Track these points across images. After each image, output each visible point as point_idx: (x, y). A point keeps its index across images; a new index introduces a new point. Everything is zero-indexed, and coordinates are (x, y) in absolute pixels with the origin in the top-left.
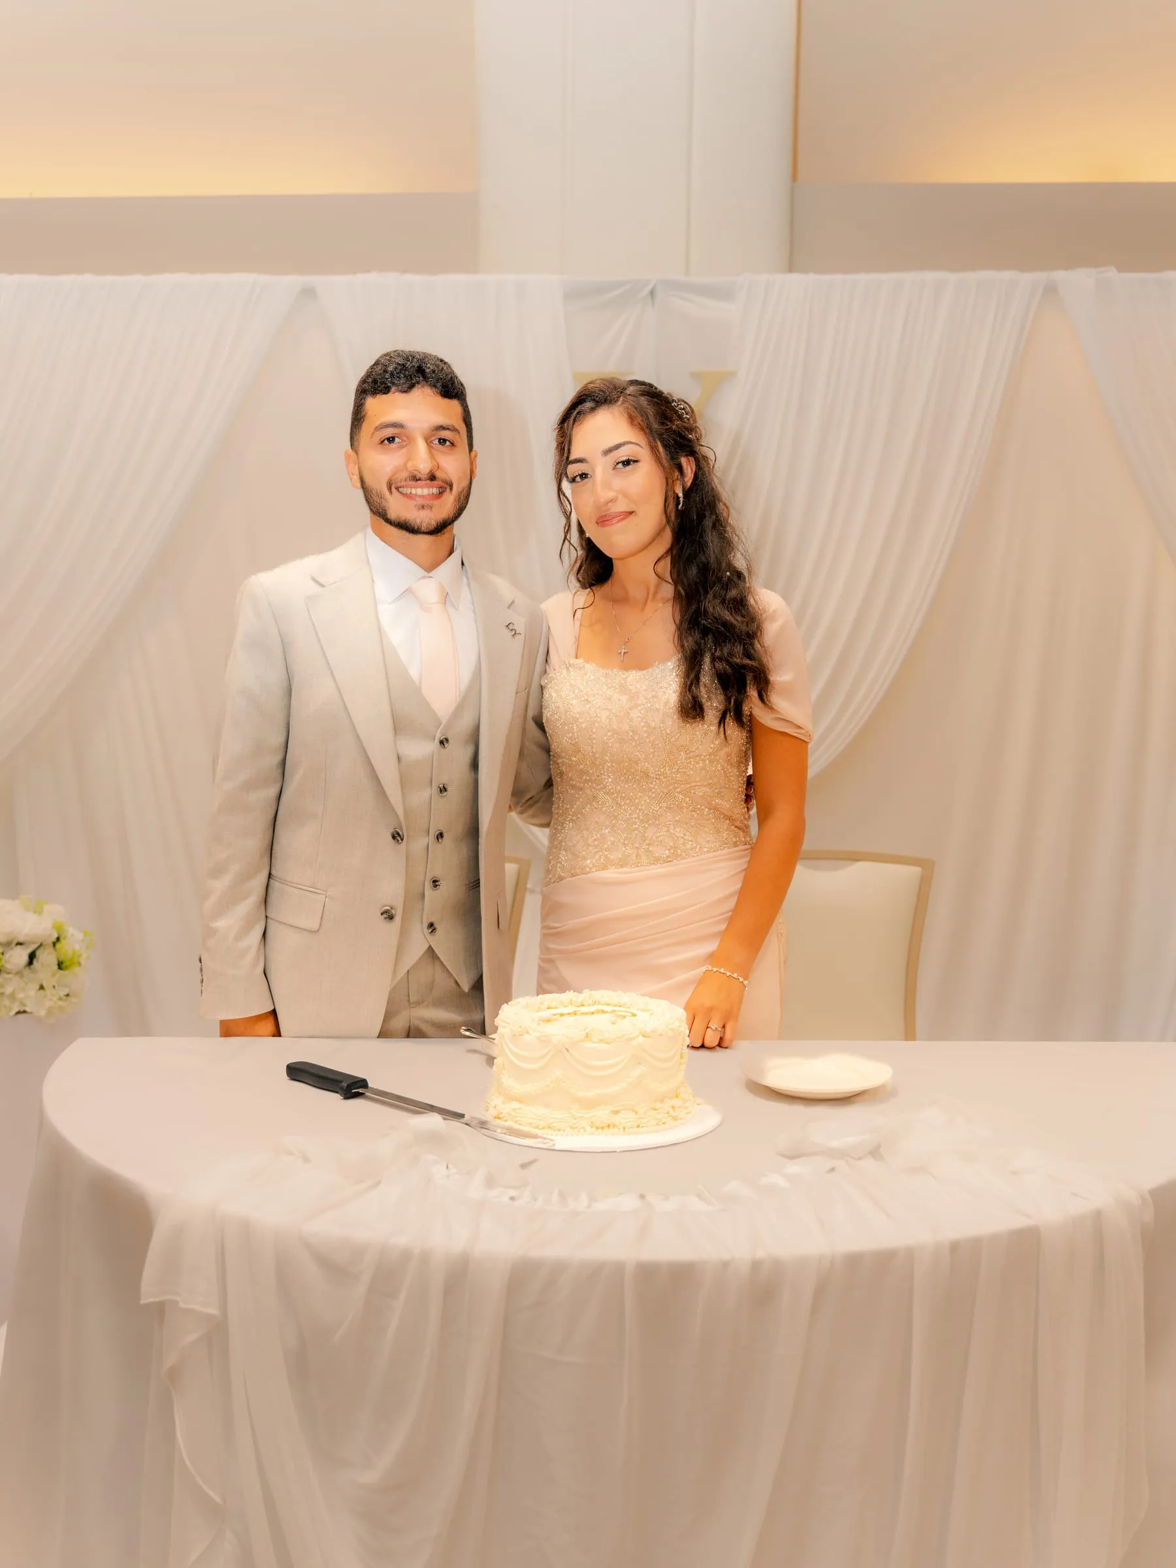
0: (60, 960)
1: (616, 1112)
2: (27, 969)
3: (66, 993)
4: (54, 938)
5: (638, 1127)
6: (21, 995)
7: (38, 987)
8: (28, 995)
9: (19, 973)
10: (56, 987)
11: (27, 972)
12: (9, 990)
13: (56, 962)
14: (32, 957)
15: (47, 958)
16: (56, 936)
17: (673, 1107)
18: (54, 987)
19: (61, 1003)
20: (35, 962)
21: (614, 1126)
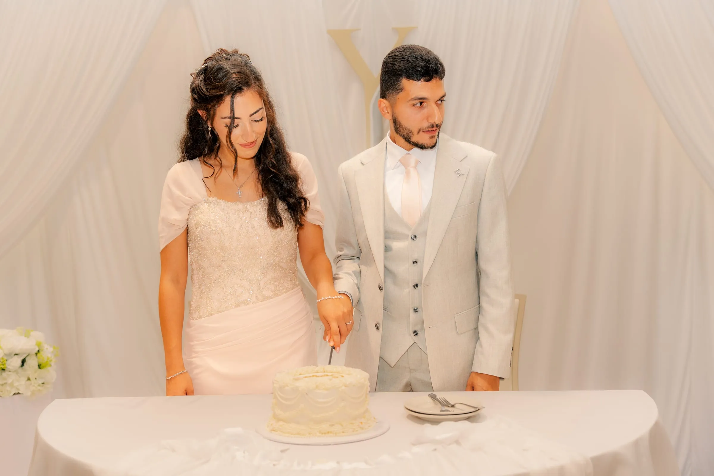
0: (40, 363)
1: (332, 425)
2: (21, 368)
3: (43, 382)
4: (36, 351)
5: (343, 432)
6: (16, 384)
7: (26, 379)
8: (21, 384)
9: (16, 371)
10: (37, 379)
11: (20, 370)
12: (10, 381)
13: (37, 364)
14: (23, 361)
15: (32, 362)
16: (37, 349)
17: (361, 423)
18: (36, 379)
19: (39, 388)
20: (25, 364)
21: (331, 432)
